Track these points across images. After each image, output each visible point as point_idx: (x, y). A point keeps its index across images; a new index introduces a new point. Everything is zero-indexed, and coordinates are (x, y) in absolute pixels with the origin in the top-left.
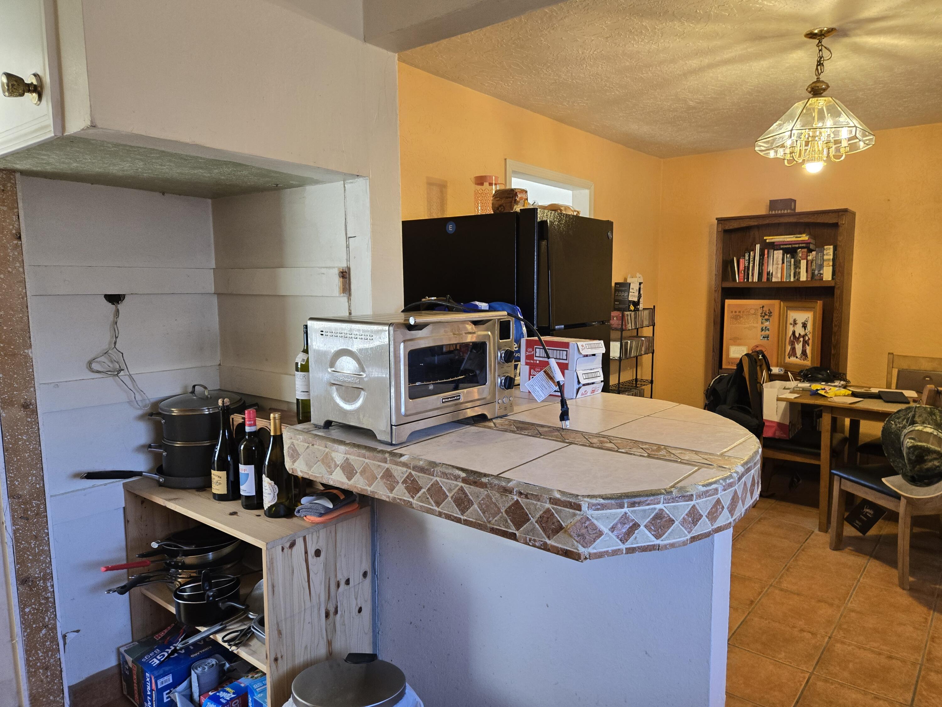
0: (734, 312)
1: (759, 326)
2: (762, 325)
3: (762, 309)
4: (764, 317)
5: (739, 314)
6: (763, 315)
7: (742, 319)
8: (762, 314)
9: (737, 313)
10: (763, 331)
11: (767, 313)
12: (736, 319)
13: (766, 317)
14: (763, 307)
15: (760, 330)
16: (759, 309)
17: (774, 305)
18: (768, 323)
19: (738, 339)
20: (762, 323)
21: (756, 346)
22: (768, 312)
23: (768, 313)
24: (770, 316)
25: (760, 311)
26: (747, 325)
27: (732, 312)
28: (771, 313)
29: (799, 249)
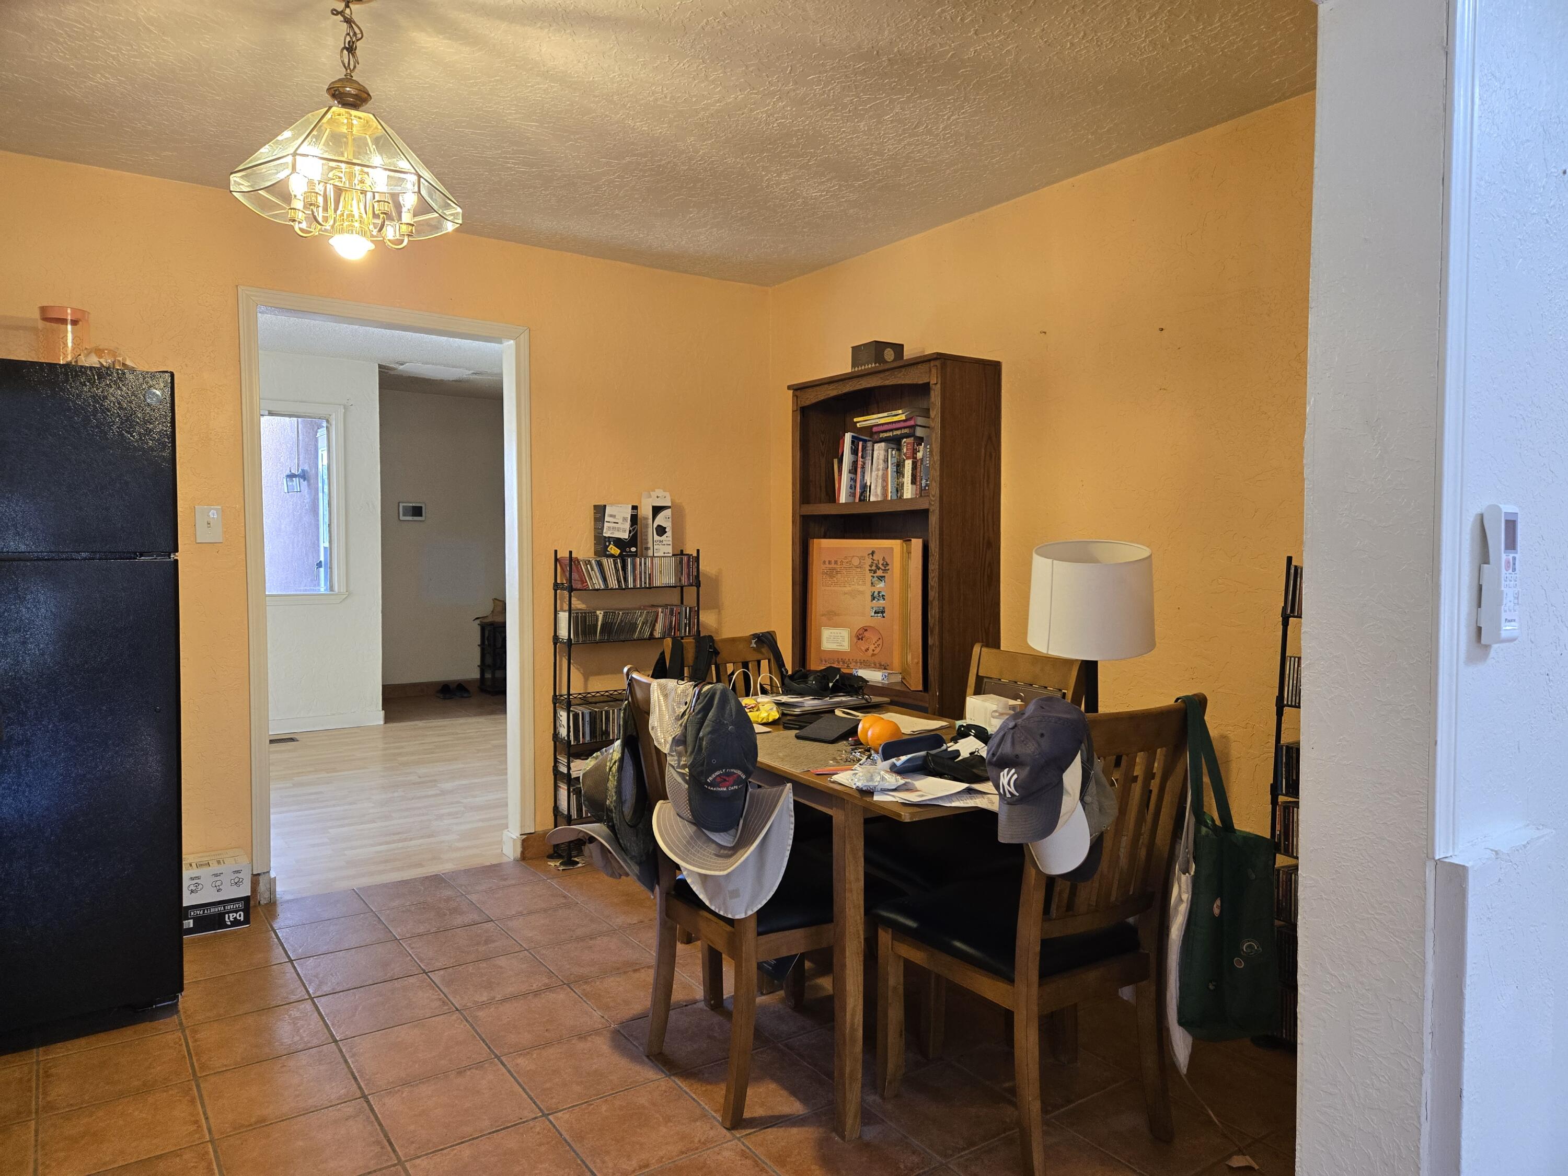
0: (827, 563)
1: (868, 590)
2: (873, 589)
3: (871, 555)
4: (875, 572)
5: (835, 566)
6: (874, 570)
7: (839, 575)
8: (871, 566)
9: (833, 566)
10: (874, 599)
11: (880, 566)
12: (831, 577)
13: (880, 573)
14: (873, 553)
15: (870, 598)
16: (867, 558)
17: (892, 549)
18: (882, 585)
19: (836, 614)
20: (872, 583)
21: (863, 628)
22: (881, 562)
23: (882, 564)
24: (885, 571)
25: (869, 561)
26: (847, 589)
27: (824, 562)
28: (887, 564)
29: (903, 439)
